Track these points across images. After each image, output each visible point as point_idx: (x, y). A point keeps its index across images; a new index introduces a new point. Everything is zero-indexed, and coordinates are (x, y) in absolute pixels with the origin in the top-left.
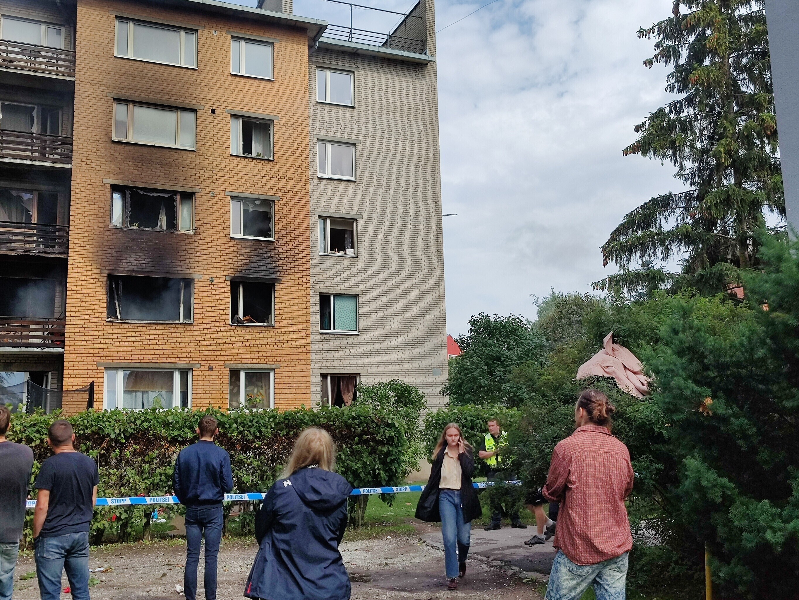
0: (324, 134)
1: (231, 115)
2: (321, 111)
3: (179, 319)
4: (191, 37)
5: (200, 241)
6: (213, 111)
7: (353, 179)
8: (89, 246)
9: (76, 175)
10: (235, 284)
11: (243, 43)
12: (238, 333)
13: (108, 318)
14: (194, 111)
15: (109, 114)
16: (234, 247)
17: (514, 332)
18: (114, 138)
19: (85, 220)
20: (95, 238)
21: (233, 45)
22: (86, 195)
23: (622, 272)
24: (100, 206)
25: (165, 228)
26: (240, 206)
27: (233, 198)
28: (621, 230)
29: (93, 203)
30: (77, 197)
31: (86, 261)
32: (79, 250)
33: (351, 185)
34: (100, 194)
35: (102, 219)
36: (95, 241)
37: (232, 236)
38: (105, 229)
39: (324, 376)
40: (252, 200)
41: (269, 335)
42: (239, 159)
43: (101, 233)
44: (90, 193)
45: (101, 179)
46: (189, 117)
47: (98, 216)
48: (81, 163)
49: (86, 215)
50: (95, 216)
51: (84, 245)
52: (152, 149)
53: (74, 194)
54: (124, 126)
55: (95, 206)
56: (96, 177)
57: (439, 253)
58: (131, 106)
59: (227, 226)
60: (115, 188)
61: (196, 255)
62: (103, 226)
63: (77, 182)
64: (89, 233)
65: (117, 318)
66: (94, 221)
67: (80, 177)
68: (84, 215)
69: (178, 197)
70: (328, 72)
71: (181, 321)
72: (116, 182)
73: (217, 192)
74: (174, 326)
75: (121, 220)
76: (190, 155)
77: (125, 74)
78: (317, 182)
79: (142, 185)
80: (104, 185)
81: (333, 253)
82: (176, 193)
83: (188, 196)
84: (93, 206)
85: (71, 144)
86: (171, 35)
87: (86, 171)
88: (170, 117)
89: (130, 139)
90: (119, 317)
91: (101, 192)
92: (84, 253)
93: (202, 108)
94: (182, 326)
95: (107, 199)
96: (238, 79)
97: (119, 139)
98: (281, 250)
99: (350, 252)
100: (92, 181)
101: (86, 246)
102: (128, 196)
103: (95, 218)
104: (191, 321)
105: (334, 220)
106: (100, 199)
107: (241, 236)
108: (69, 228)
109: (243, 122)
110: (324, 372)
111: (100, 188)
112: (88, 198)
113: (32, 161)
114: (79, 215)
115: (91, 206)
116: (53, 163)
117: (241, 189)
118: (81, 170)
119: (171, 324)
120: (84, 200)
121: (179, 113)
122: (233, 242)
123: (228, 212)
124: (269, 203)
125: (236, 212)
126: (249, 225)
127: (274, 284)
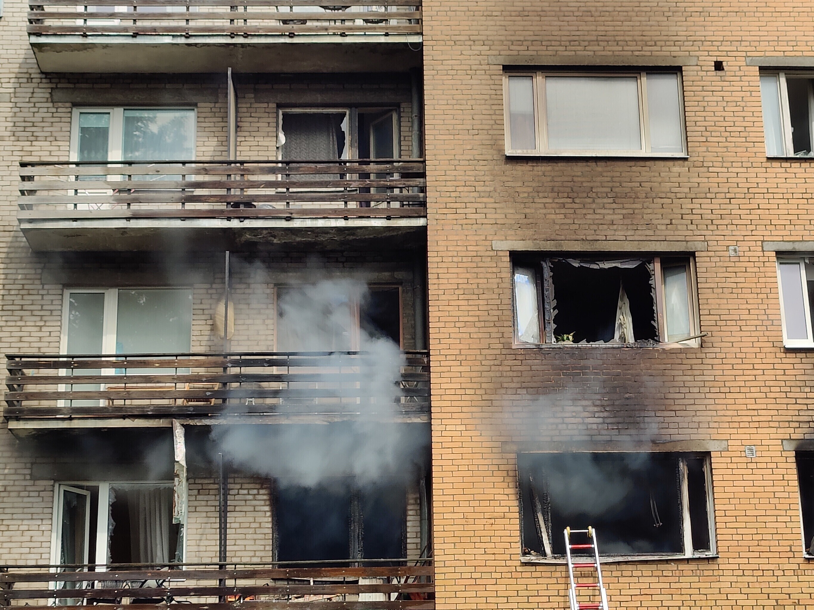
1: (761, 69)
3: (681, 549)
5: (716, 361)
6: (719, 66)
8: (472, 392)
9: (437, 238)
10: (806, 459)
13: (525, 554)
15: (496, 100)
16: (795, 370)
18: (509, 152)
19: (460, 335)
20: (484, 374)
22: (460, 281)
24: (490, 302)
25: (630, 338)
26: (799, 275)
27: (783, 256)
29: (475, 297)
30: (441, 287)
31: (469, 427)
32: (454, 403)
34: (489, 276)
35: (495, 330)
36: (484, 380)
37: (791, 344)
38: (504, 352)
42: (787, 165)
43: (496, 362)
44: (468, 276)
45: (488, 243)
46: (668, 84)
47: (487, 324)
48: (445, 211)
49: (462, 324)
50: (482, 324)
51: (463, 392)
52: (592, 164)
53: (436, 281)
54: (528, 123)
55: (481, 302)
56: (477, 238)
58: (539, 79)
59: (776, 324)
60: (519, 260)
61: (708, 396)
62: (501, 346)
63: (440, 254)
64: (470, 363)
65: (544, 555)
66: (480, 335)
67: (444, 243)
68: (458, 325)
69: (656, 267)
71: (689, 551)
72: (520, 246)
73: (743, 247)
74: (673, 566)
75: (535, 329)
76: (677, 168)
79: (577, 247)
80: (496, 256)
82: (650, 256)
83: (678, 261)
84: (477, 302)
85: (423, 175)
87: (455, 227)
88: (623, 93)
89: (543, 149)
90: (548, 549)
91: (490, 270)
92: (464, 409)
93: (693, 61)
94: (693, 566)
95: (503, 285)
97: (519, 153)
100: (469, 248)
101: (468, 392)
102: (547, 274)
103: (482, 330)
104: (711, 554)
106: (489, 286)
107: (809, 343)
108: (428, 355)
109: (788, 81)
111: (487, 262)
112: (465, 286)
113: (346, 218)
114: (447, 325)
115: (471, 302)
116: (389, 218)
117: (798, 233)
118: (446, 228)
119: (667, 561)
120: (457, 292)
121: (644, 79)
122: (792, 358)
123: (773, 289)
125: (793, 288)
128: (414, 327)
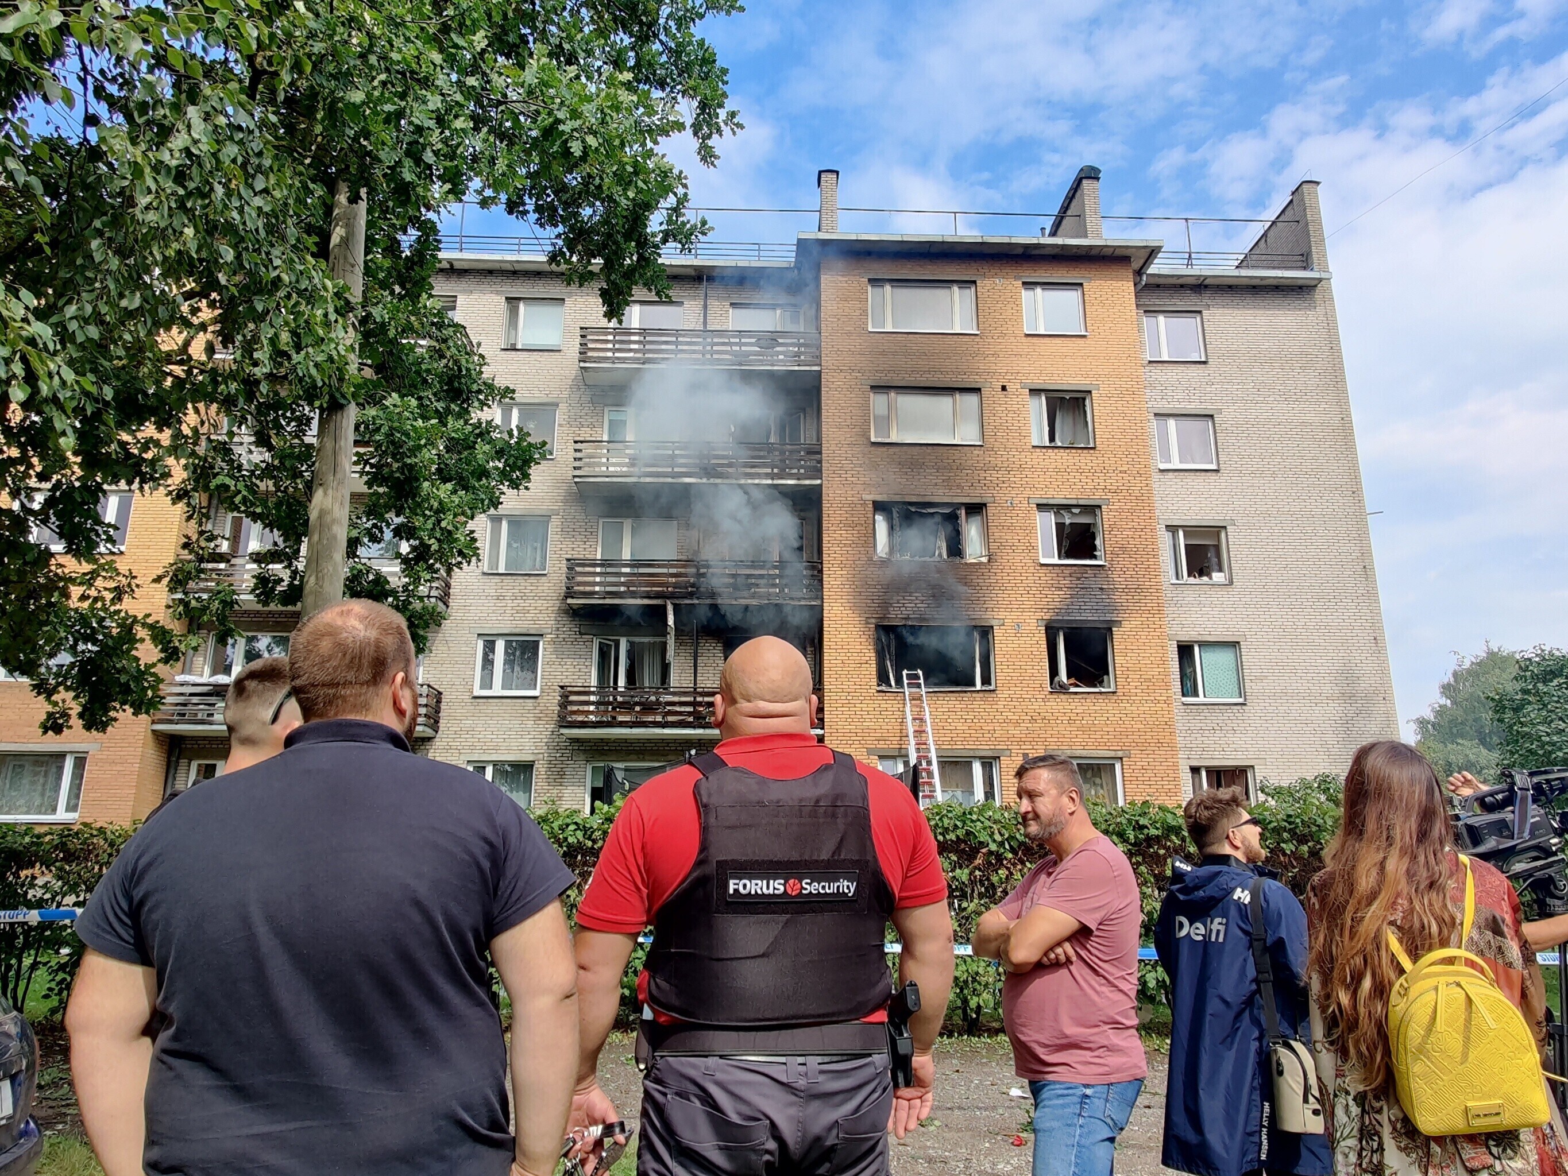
0: (1164, 406)
1: (1030, 390)
2: (1157, 372)
3: (974, 685)
4: (967, 291)
5: (998, 571)
6: (1004, 388)
7: (1214, 467)
9: (828, 492)
10: (1051, 632)
11: (1039, 290)
12: (1060, 704)
13: (879, 685)
14: (977, 390)
15: (866, 407)
16: (1047, 577)
18: (873, 440)
20: (856, 576)
21: (1026, 295)
22: (843, 519)
24: (860, 531)
25: (945, 556)
26: (1050, 520)
27: (1041, 507)
29: (851, 529)
30: (830, 522)
31: (846, 607)
32: (837, 594)
33: (1213, 477)
34: (859, 516)
35: (863, 549)
36: (856, 579)
37: (1043, 561)
38: (868, 563)
39: (1195, 770)
40: (1068, 507)
41: (1109, 705)
42: (1044, 450)
43: (863, 569)
44: (847, 515)
45: (860, 495)
46: (973, 399)
47: (857, 545)
48: (834, 475)
49: (843, 546)
51: (843, 586)
52: (924, 448)
54: (885, 422)
55: (854, 532)
56: (853, 492)
57: (1367, 571)
58: (892, 394)
59: (1034, 549)
60: (879, 507)
61: (993, 592)
62: (866, 559)
63: (830, 502)
64: (847, 569)
65: (891, 686)
66: (854, 552)
67: (833, 495)
68: (840, 545)
69: (962, 512)
70: (1161, 316)
71: (979, 686)
72: (879, 498)
73: (1016, 501)
74: (969, 694)
75: (887, 550)
76: (976, 452)
77: (883, 353)
78: (1160, 476)
79: (914, 499)
80: (864, 504)
81: (1192, 580)
82: (959, 506)
83: (976, 509)
84: (852, 532)
85: (820, 453)
86: (940, 294)
87: (839, 485)
88: (945, 403)
89: (894, 438)
90: (893, 683)
91: (860, 512)
92: (843, 597)
93: (988, 385)
94: (981, 695)
95: (868, 522)
96: (1035, 340)
97: (880, 440)
98: (1118, 578)
99: (1217, 577)
100: (848, 498)
101: (846, 586)
102: (895, 515)
103: (855, 549)
104: (992, 688)
105: (1190, 531)
106: (859, 521)
107: (1056, 561)
108: (822, 563)
109: (1047, 398)
110: (1195, 763)
111: (859, 507)
112: (845, 522)
113: (773, 479)
114: (833, 545)
115: (849, 532)
116: (798, 479)
117: (1051, 493)
118: (834, 486)
119: (965, 692)
120: (840, 525)
121: (957, 396)
122: (1044, 570)
123: (1034, 528)
124: (1092, 509)
125: (1046, 525)
126: (1066, 543)
127: (1110, 630)
128: (812, 546)
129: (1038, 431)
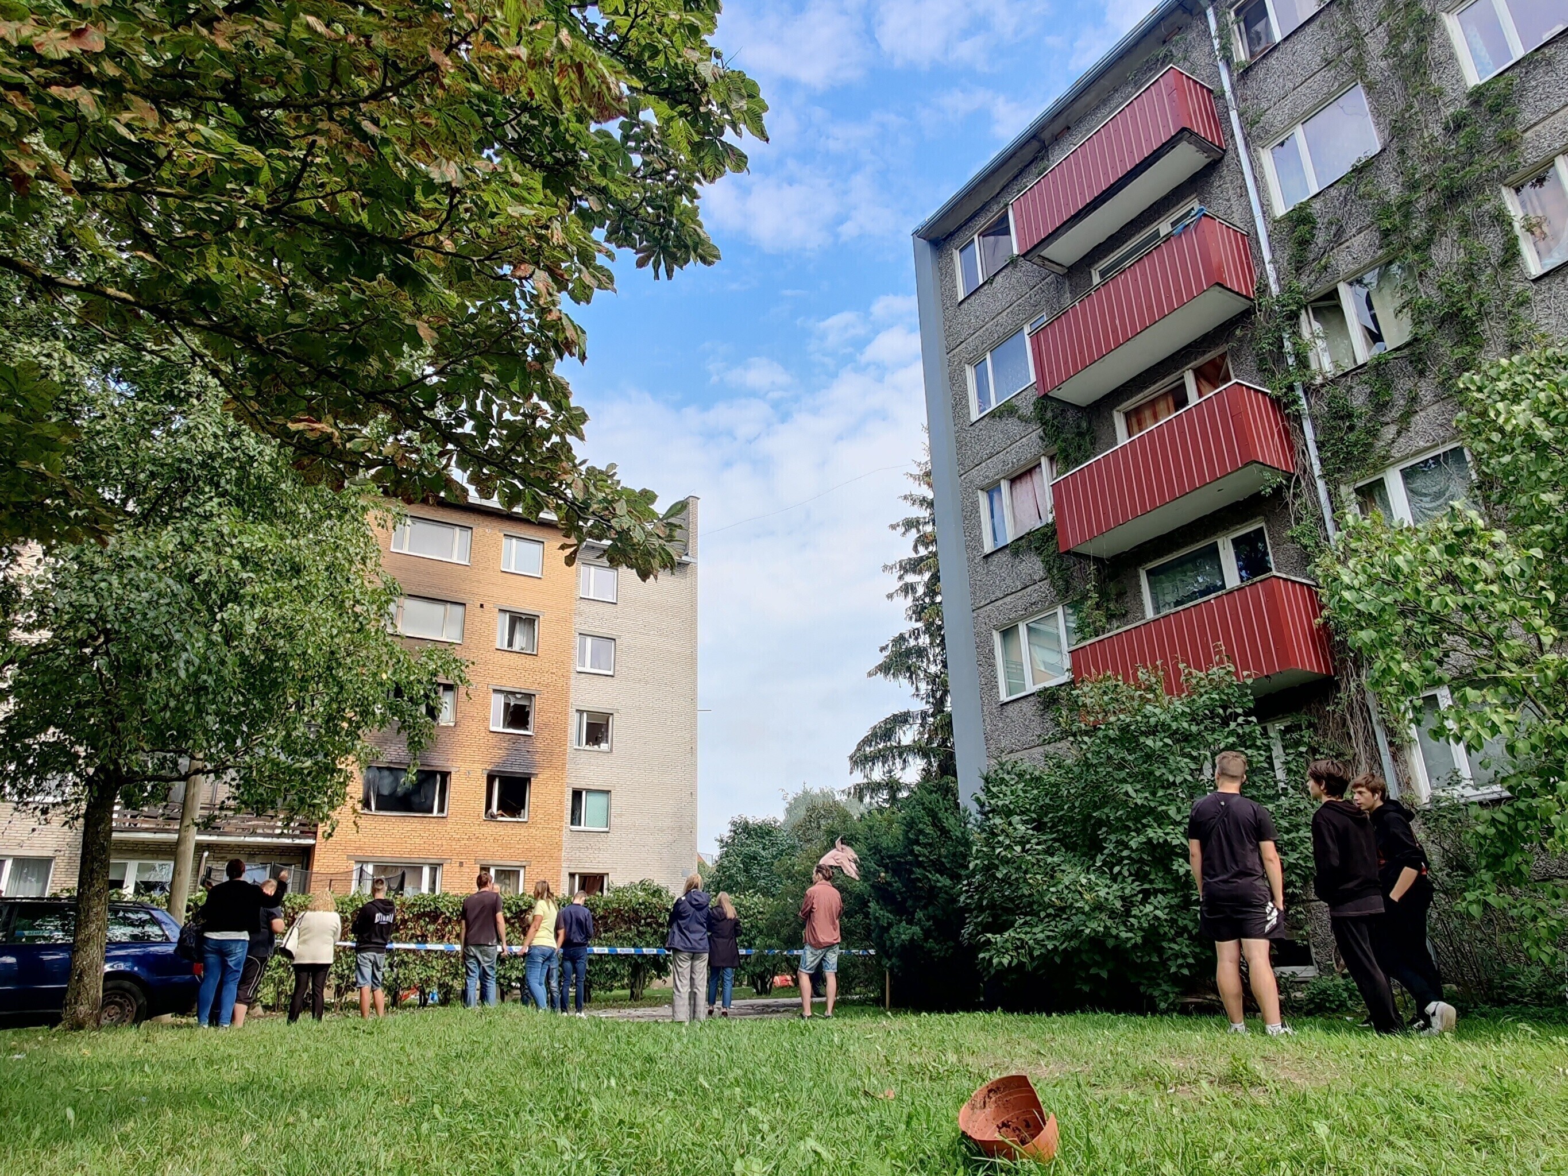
0: (586, 629)
1: (499, 609)
2: (583, 605)
3: (432, 812)
4: (464, 533)
5: (460, 733)
6: (481, 606)
7: (611, 673)
10: (491, 778)
11: (514, 540)
12: (491, 828)
13: (363, 809)
14: (464, 605)
16: (493, 740)
17: (769, 833)
21: (505, 541)
23: (866, 781)
27: (495, 691)
28: (867, 741)
33: (610, 680)
37: (493, 729)
39: (572, 875)
40: (513, 693)
41: (522, 831)
42: (502, 652)
46: (460, 609)
57: (693, 750)
59: (487, 719)
61: (454, 747)
69: (441, 689)
70: (592, 568)
71: (435, 813)
73: (479, 685)
74: (428, 819)
78: (576, 676)
81: (587, 747)
82: (439, 684)
86: (446, 532)
93: (472, 602)
94: (436, 820)
96: (508, 576)
98: (539, 745)
99: (603, 746)
104: (444, 815)
105: (591, 714)
107: (501, 729)
109: (510, 617)
110: (572, 871)
117: (504, 682)
119: (426, 817)
121: (448, 606)
122: (492, 735)
123: (489, 705)
124: (529, 696)
125: (497, 705)
126: (509, 718)
127: (529, 780)
129: (501, 639)
